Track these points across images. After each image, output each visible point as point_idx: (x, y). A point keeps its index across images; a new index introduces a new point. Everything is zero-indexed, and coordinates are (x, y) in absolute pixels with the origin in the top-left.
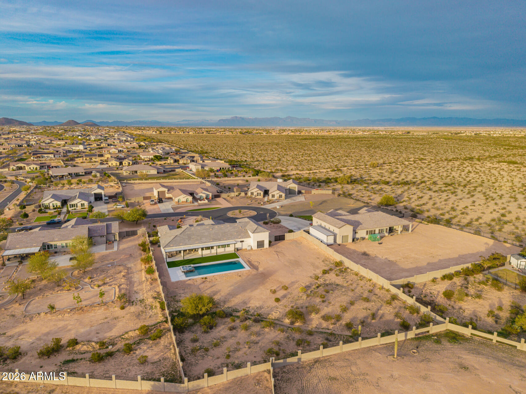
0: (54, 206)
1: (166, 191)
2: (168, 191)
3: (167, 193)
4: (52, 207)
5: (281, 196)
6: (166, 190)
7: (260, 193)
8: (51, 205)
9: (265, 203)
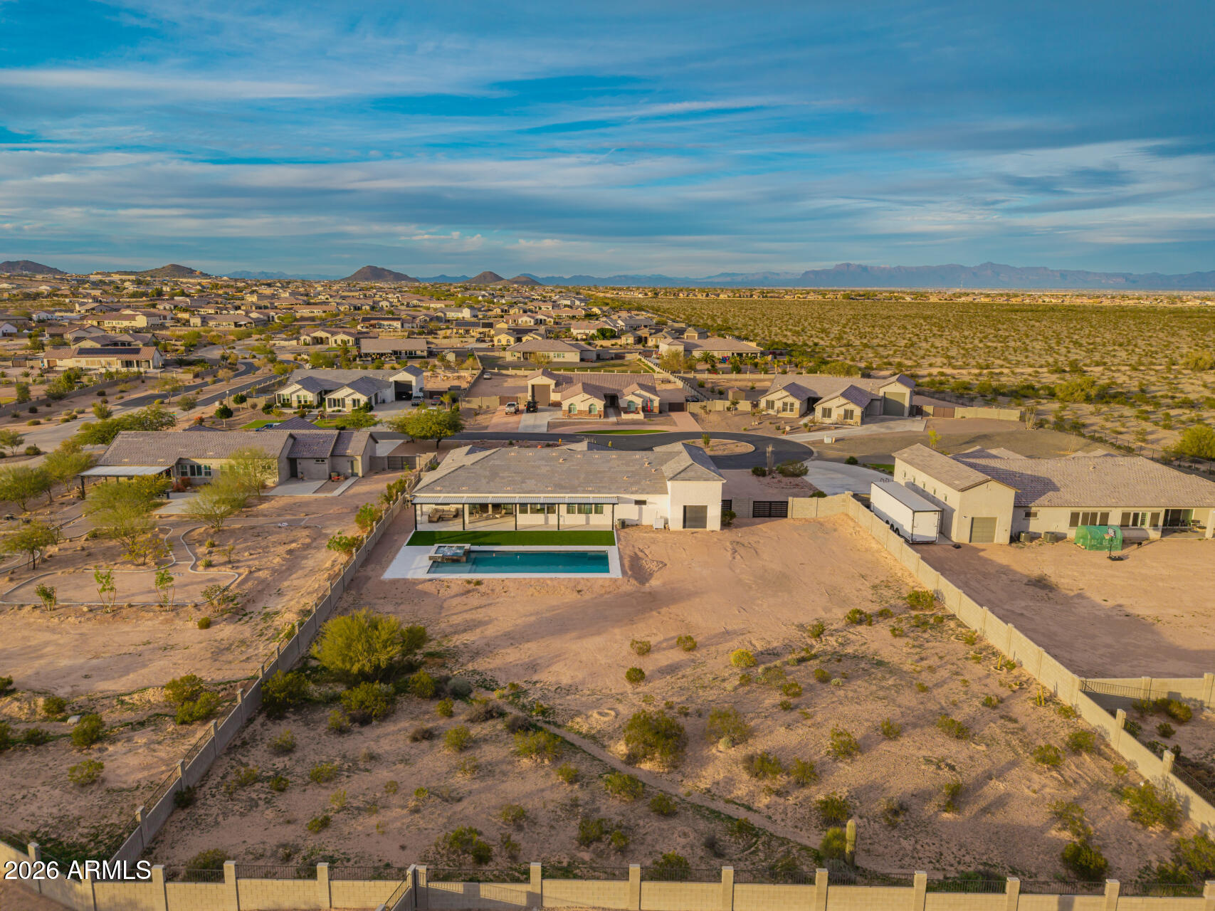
0: (300, 402)
1: (552, 387)
2: (557, 385)
3: (554, 391)
4: (295, 404)
5: (848, 414)
6: (552, 383)
7: (792, 405)
8: (294, 398)
9: (795, 430)
